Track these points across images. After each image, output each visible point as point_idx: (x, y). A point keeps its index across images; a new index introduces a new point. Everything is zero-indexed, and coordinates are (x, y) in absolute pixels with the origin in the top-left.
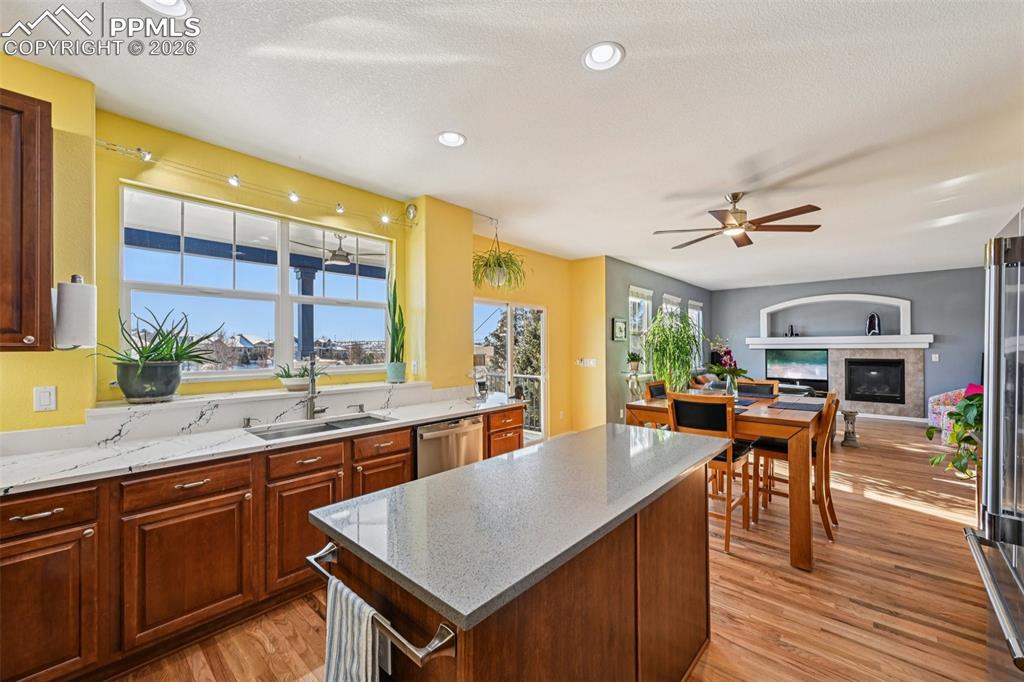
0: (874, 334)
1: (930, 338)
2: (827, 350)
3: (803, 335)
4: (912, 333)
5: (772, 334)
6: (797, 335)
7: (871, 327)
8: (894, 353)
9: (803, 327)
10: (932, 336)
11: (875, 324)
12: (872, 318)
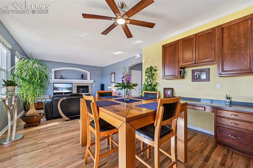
0: (83, 79)
1: (93, 81)
2: (72, 83)
3: (65, 79)
4: (90, 80)
5: (55, 78)
6: (63, 79)
7: (82, 78)
8: (87, 84)
9: (65, 76)
10: (93, 80)
11: (83, 77)
12: (82, 75)
